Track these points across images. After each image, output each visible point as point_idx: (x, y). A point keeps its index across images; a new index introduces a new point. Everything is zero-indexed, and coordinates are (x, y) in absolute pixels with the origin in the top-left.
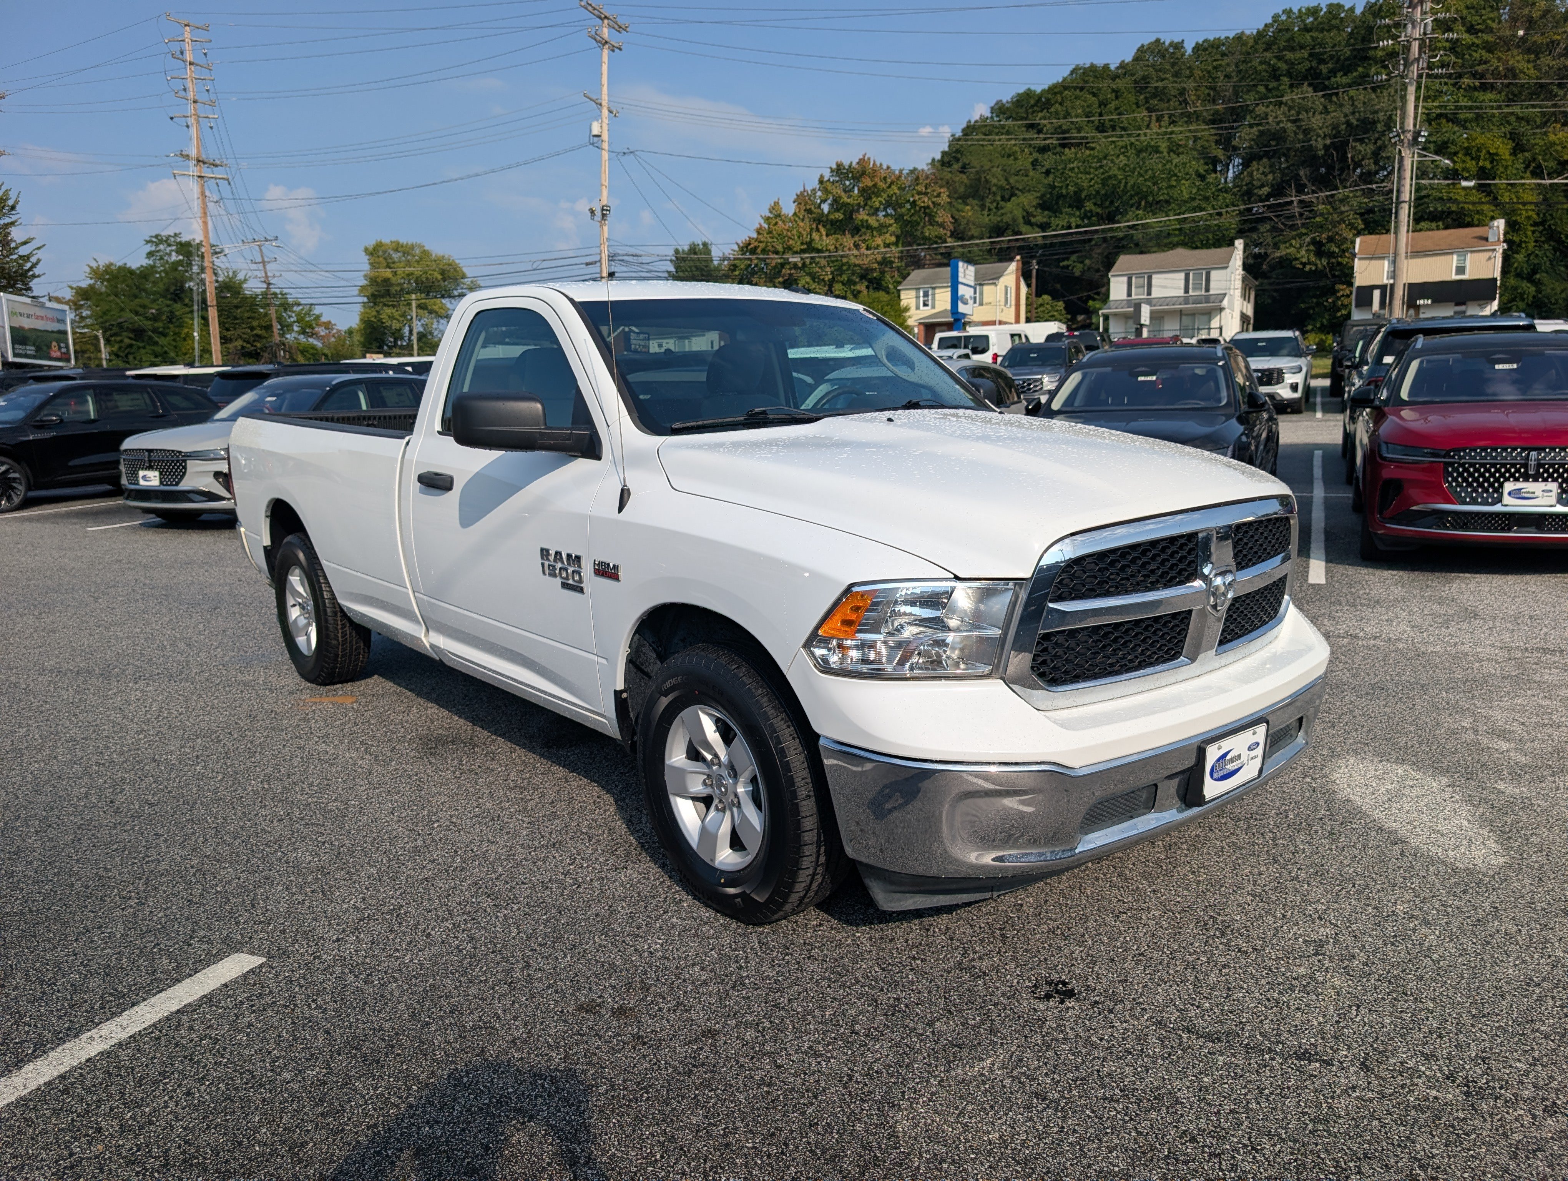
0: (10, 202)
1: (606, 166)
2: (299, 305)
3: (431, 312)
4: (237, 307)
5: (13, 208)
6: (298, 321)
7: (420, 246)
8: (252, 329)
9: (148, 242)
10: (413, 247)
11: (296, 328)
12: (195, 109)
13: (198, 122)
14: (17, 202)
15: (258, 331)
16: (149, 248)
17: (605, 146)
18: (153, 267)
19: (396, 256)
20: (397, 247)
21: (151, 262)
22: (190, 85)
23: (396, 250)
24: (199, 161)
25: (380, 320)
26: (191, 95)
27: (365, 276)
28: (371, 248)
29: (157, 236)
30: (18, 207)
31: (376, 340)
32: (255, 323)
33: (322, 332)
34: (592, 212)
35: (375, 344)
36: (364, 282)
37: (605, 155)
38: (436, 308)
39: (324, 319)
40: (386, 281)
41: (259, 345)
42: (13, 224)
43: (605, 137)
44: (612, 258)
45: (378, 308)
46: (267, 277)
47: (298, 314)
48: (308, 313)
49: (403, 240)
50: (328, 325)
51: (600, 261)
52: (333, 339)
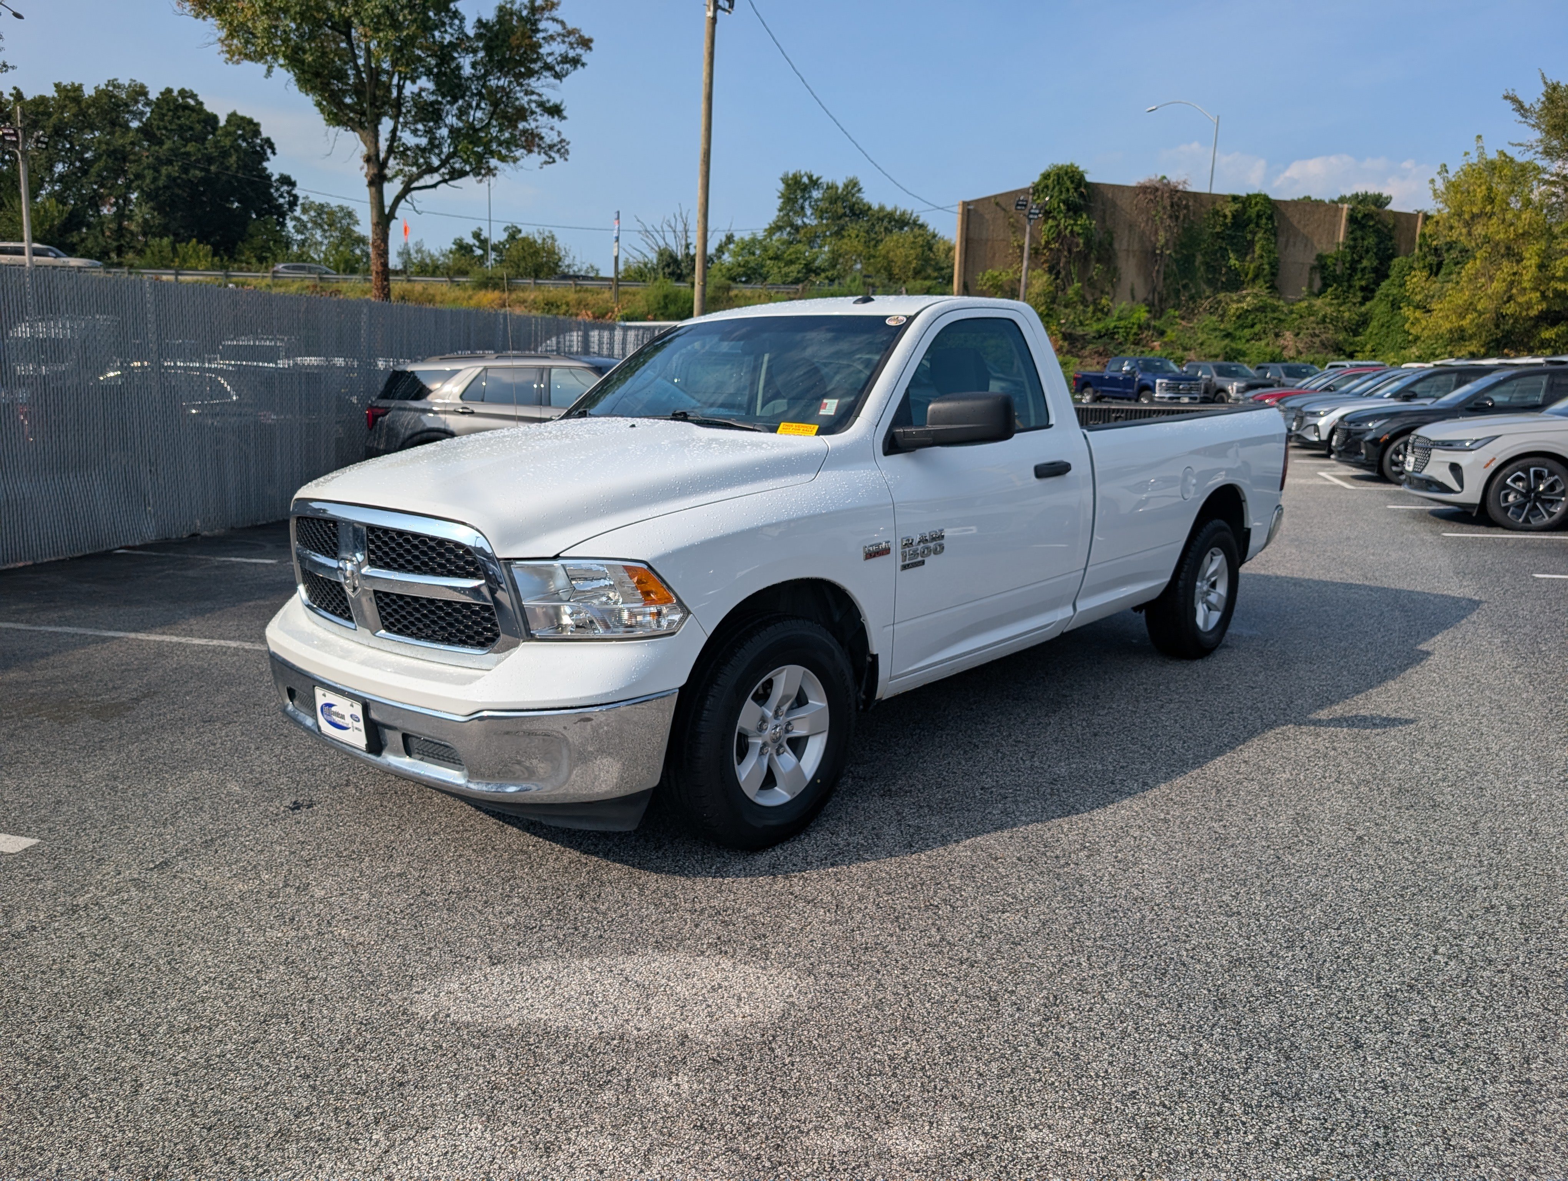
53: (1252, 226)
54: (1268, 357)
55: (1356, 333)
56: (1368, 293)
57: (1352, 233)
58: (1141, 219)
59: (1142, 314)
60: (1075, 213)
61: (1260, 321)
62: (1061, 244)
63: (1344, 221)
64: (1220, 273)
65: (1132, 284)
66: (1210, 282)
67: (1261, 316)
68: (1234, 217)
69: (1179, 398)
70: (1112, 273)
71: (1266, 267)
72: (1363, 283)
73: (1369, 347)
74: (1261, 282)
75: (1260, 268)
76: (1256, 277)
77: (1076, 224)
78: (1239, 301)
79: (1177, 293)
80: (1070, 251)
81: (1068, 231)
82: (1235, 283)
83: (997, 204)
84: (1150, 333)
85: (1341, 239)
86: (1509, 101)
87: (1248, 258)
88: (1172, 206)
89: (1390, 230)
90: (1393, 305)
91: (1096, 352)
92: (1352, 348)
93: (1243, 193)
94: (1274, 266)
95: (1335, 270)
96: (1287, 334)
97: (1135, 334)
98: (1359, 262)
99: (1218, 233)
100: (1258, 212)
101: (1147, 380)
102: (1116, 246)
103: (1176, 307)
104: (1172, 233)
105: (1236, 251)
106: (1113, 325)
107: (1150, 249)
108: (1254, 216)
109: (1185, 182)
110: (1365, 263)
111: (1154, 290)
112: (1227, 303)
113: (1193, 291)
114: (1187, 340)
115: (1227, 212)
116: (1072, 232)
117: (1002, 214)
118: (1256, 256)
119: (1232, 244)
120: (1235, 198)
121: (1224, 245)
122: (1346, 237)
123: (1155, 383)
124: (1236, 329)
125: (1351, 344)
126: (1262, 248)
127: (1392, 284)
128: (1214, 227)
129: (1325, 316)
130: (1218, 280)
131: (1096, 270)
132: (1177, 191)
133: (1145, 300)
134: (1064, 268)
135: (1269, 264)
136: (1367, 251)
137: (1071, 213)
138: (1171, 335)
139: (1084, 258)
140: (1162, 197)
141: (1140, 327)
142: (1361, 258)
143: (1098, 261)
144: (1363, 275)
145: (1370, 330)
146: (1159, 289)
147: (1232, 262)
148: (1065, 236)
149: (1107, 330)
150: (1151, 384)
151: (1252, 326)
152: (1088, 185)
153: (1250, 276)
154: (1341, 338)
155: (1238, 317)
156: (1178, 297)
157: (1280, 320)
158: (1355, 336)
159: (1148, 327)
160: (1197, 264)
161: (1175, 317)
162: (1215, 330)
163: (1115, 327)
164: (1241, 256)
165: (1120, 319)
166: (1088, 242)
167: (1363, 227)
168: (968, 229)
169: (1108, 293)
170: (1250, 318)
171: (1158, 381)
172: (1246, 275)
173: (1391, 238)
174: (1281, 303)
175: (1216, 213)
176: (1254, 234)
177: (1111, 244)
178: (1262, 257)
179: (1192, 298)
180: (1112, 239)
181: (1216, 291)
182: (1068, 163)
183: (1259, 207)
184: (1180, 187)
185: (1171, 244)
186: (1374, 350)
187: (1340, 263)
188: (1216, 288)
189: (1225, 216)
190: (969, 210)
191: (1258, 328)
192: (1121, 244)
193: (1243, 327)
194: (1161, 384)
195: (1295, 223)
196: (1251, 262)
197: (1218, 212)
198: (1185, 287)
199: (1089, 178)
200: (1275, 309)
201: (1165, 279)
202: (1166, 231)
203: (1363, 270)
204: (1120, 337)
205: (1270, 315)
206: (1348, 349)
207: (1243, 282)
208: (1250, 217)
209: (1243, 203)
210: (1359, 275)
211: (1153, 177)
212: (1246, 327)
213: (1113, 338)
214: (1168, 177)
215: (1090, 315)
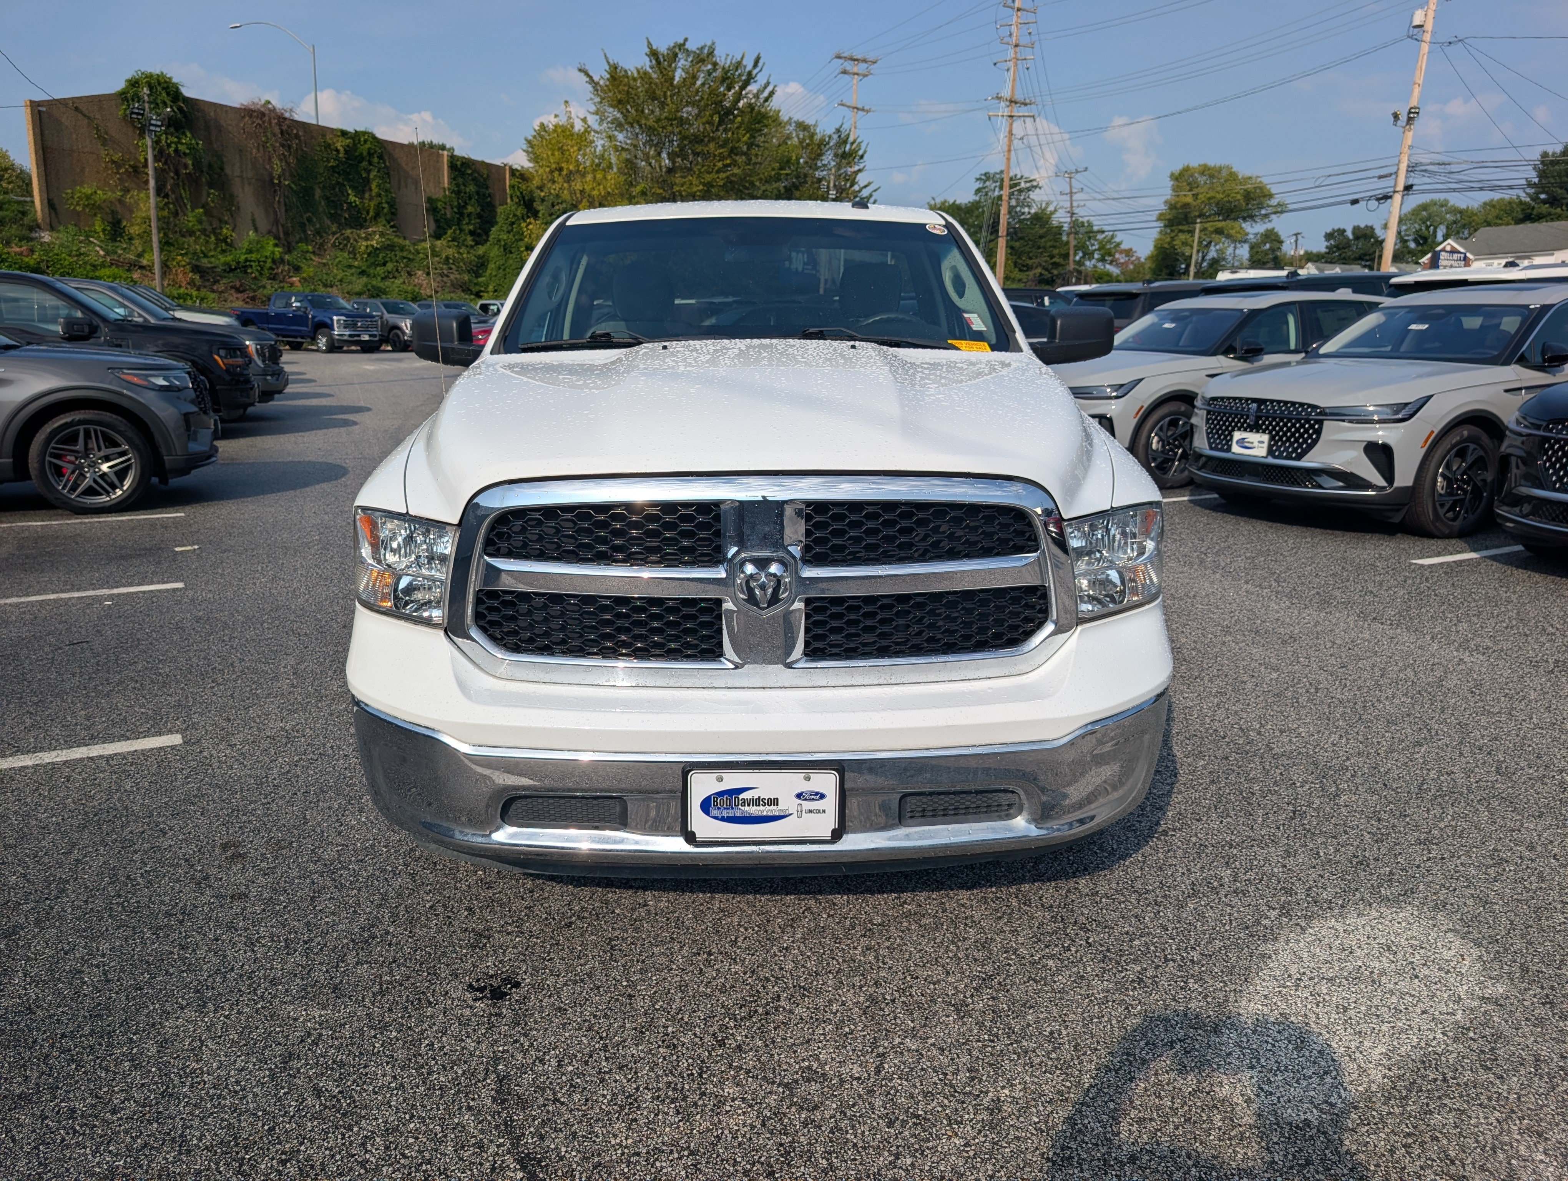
0: (860, 153)
1: (1423, 62)
2: (1103, 232)
3: (1228, 236)
4: (1041, 237)
5: (862, 157)
6: (1099, 249)
7: (1229, 168)
8: (1052, 257)
9: (977, 179)
10: (1220, 170)
11: (1096, 256)
12: (1016, 53)
13: (1016, 65)
14: (865, 152)
15: (1056, 260)
16: (979, 185)
17: (1427, 37)
18: (979, 202)
19: (1202, 180)
20: (1205, 170)
21: (977, 198)
22: (1014, 29)
23: (1202, 173)
24: (1011, 101)
25: (1173, 247)
26: (1014, 40)
27: (1166, 202)
28: (1177, 174)
29: (985, 174)
30: (865, 157)
31: (1167, 267)
32: (1056, 252)
33: (1122, 259)
34: (1396, 116)
35: (1165, 271)
36: (1163, 207)
37: (1425, 48)
38: (1232, 232)
39: (1124, 246)
40: (1186, 205)
41: (1055, 272)
42: (860, 171)
43: (1429, 27)
44: (1412, 169)
45: (1173, 234)
46: (1072, 207)
47: (1100, 242)
48: (1109, 241)
49: (1211, 163)
50: (1129, 252)
51: (1396, 173)
52: (1131, 267)
53: (364, 164)
54: (410, 296)
55: (478, 276)
56: (480, 235)
57: (454, 179)
58: (251, 143)
59: (271, 249)
60: (177, 130)
61: (391, 260)
62: (166, 163)
63: (446, 167)
64: (342, 209)
65: (253, 215)
66: (334, 218)
67: (391, 255)
68: (346, 152)
69: (359, 336)
70: (229, 201)
71: (385, 205)
72: (471, 227)
73: (491, 288)
74: (382, 220)
75: (379, 206)
76: (377, 216)
77: (179, 142)
78: (366, 239)
79: (303, 226)
80: (177, 173)
81: (171, 150)
82: (358, 221)
83: (77, 109)
84: (286, 268)
85: (446, 185)
86: (582, 74)
87: (367, 195)
88: (282, 132)
89: (485, 180)
90: (505, 250)
91: (232, 287)
92: (477, 288)
93: (351, 129)
94: (392, 205)
95: (445, 214)
96: (420, 273)
97: (271, 268)
98: (464, 207)
99: (332, 167)
100: (369, 149)
101: (321, 317)
102: (228, 171)
103: (306, 240)
104: (288, 164)
105: (353, 188)
106: (243, 257)
107: (267, 179)
108: (365, 153)
109: (291, 110)
110: (470, 209)
111: (276, 222)
112: (355, 240)
113: (318, 226)
114: (325, 277)
115: (339, 146)
116: (176, 151)
117: (86, 121)
118: (374, 194)
119: (349, 180)
120: (344, 133)
121: (341, 180)
122: (450, 183)
123: (332, 320)
124: (368, 267)
125: (476, 284)
126: (378, 186)
127: (501, 230)
128: (328, 161)
129: (447, 258)
130: (341, 216)
131: (211, 196)
132: (285, 119)
133: (269, 232)
134: (173, 192)
135: (387, 203)
136: (470, 199)
137: (172, 130)
138: (308, 271)
139: (193, 181)
140: (270, 123)
141: (274, 261)
142: (466, 204)
143: (211, 185)
144: (470, 220)
145: (489, 271)
146: (282, 221)
147: (352, 198)
148: (169, 155)
149: (238, 263)
150: (329, 321)
151: (384, 264)
152: (187, 100)
153: (371, 213)
154: (466, 278)
155: (369, 255)
156: (305, 232)
157: (409, 259)
158: (477, 277)
159: (282, 261)
160: (317, 197)
161: (307, 252)
162: (350, 267)
163: (246, 260)
164: (360, 193)
165: (250, 251)
166: (197, 163)
167: (463, 174)
168: (42, 134)
169: (226, 223)
170: (381, 256)
171: (335, 318)
172: (368, 213)
173: (487, 188)
174: (407, 242)
175: (328, 146)
176: (369, 172)
177: (222, 169)
178: (379, 195)
179: (318, 233)
180: (223, 163)
181: (341, 227)
182: (158, 72)
183: (368, 146)
184: (287, 115)
185: (287, 174)
186: (496, 291)
187: (448, 207)
188: (340, 224)
189: (337, 151)
190: (39, 112)
191: (390, 266)
192: (234, 169)
193: (375, 265)
194: (338, 321)
195: (404, 165)
196: (370, 200)
197: (329, 145)
198: (309, 220)
199: (187, 92)
200: (402, 248)
201: (286, 211)
202: (281, 160)
203: (469, 215)
204: (254, 272)
205: (399, 254)
206: (475, 289)
207: (366, 220)
208: (361, 154)
209: (351, 138)
210: (466, 220)
211: (256, 101)
212: (378, 265)
213: (246, 272)
214: (274, 102)
215: (212, 246)
